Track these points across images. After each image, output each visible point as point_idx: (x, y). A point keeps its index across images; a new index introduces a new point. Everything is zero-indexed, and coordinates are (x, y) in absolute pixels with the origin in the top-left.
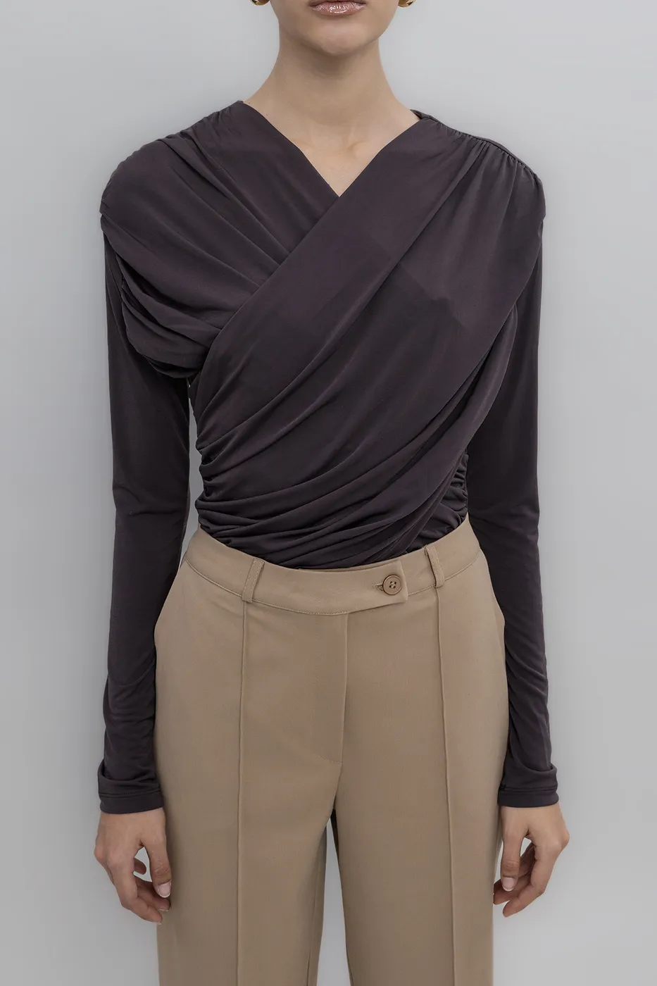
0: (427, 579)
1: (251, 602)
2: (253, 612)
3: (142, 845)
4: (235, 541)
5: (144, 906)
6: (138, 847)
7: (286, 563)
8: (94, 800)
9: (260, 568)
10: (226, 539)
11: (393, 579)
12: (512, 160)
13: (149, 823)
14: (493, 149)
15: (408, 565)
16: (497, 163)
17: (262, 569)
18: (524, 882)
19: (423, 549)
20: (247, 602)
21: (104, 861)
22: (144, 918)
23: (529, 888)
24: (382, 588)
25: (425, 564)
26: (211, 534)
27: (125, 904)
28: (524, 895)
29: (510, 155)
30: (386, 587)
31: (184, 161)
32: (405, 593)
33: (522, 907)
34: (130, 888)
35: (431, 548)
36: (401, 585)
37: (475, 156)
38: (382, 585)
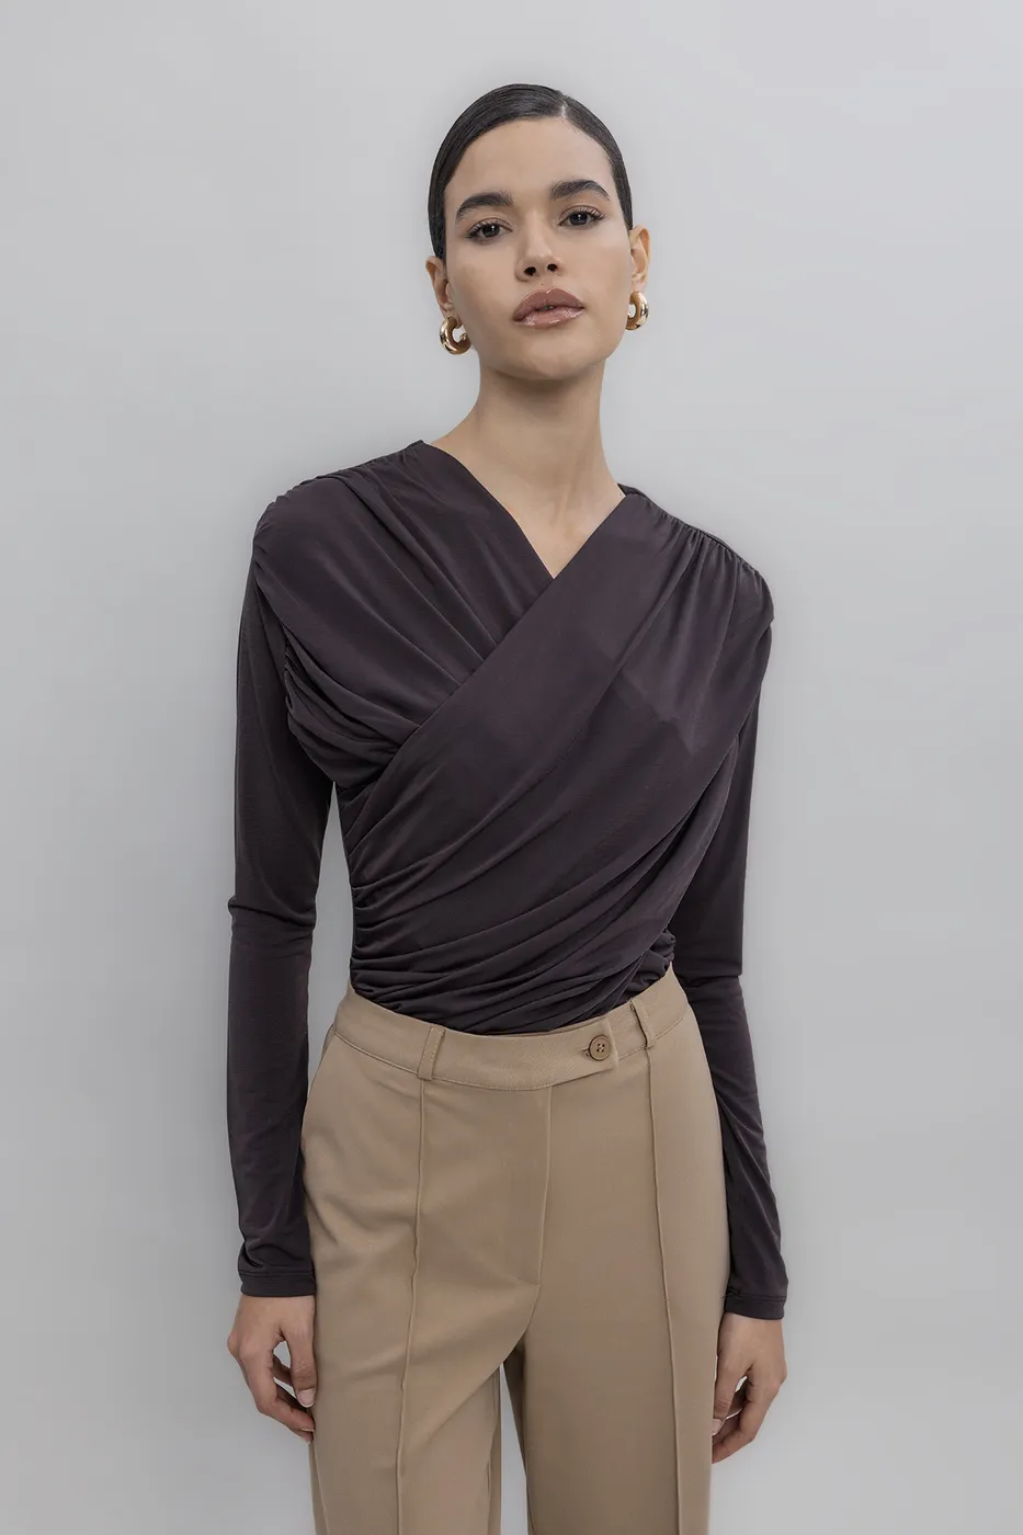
0: (637, 1039)
1: (428, 1080)
2: (432, 1092)
4: (405, 1004)
7: (473, 1028)
9: (439, 1037)
10: (391, 1004)
11: (601, 1042)
12: (729, 554)
14: (708, 542)
15: (616, 1022)
16: (714, 557)
17: (443, 1037)
19: (628, 1003)
20: (425, 1080)
24: (588, 1053)
25: (632, 1020)
26: (372, 999)
29: (727, 548)
30: (593, 1052)
31: (369, 509)
32: (615, 1055)
35: (635, 1001)
36: (610, 1046)
37: (691, 549)
38: (589, 1049)
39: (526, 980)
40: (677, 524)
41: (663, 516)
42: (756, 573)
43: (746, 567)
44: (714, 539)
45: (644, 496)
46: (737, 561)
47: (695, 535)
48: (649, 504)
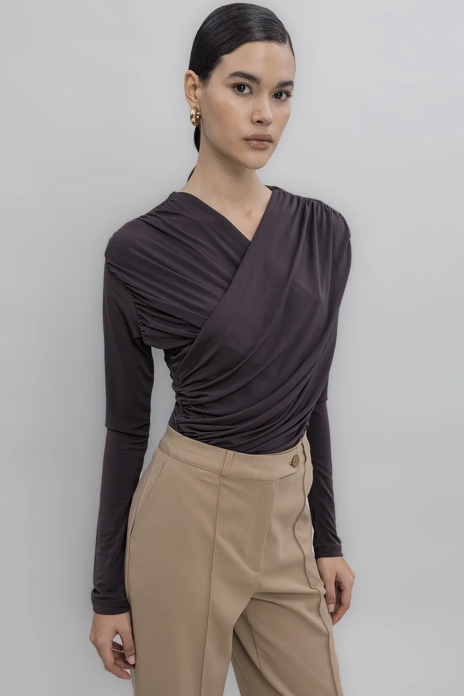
1: (226, 476)
3: (117, 633)
4: (214, 441)
5: (118, 669)
6: (115, 633)
8: (90, 606)
10: (207, 440)
11: (296, 459)
13: (121, 620)
16: (319, 210)
17: (233, 456)
18: (338, 604)
20: (223, 476)
21: (95, 642)
22: (119, 677)
23: (341, 607)
24: (292, 464)
27: (107, 668)
28: (339, 612)
30: (294, 463)
32: (300, 464)
33: (340, 618)
34: (110, 657)
37: (308, 209)
38: (292, 462)
39: (270, 428)
40: (299, 198)
41: (292, 197)
42: (339, 214)
43: (335, 212)
44: (317, 201)
45: (281, 189)
46: (330, 209)
47: (308, 201)
48: (284, 193)
